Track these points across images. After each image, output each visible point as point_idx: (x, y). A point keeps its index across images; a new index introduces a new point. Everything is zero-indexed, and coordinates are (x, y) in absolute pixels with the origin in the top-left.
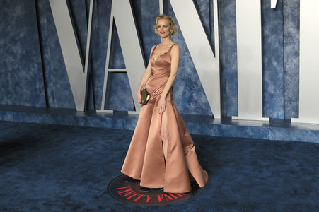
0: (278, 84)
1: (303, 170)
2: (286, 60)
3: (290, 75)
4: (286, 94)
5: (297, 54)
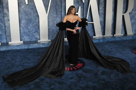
0: (3, 31)
1: (12, 59)
2: (5, 23)
3: (7, 27)
4: (6, 34)
5: (9, 20)
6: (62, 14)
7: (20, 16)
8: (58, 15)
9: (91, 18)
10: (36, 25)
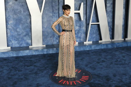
6: (60, 12)
7: (8, 15)
8: (55, 13)
9: (95, 18)
10: (27, 26)
